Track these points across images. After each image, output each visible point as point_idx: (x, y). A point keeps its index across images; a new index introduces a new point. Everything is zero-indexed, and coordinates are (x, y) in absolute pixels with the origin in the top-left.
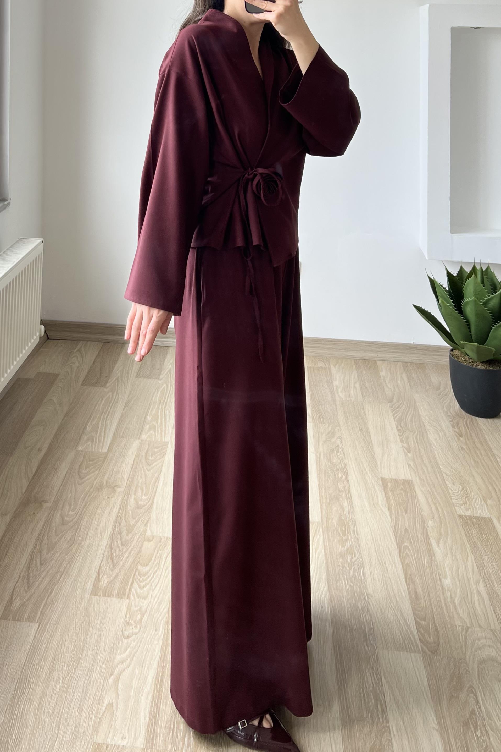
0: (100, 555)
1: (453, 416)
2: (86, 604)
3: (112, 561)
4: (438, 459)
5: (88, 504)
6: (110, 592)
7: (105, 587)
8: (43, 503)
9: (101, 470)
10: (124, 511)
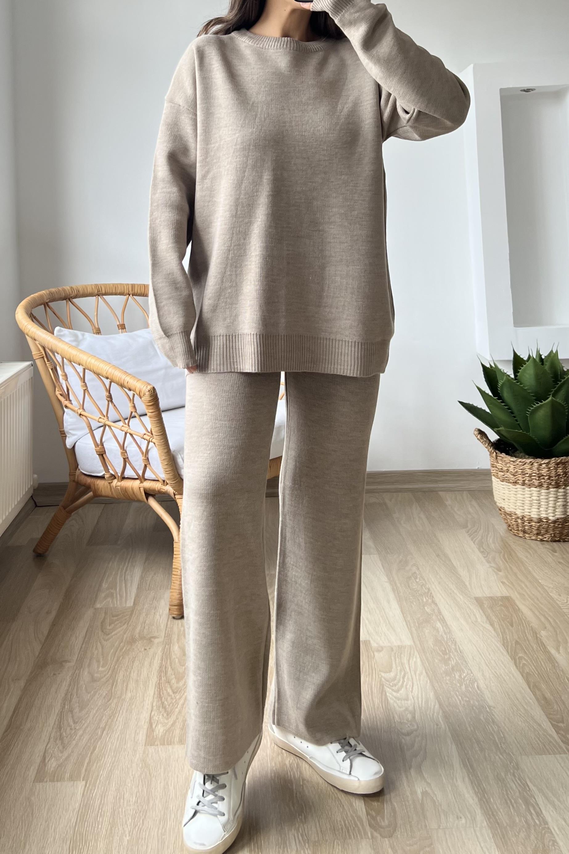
0: (148, 705)
2: (141, 755)
3: (165, 709)
4: (535, 574)
6: (169, 739)
7: (161, 736)
8: (64, 663)
9: (129, 624)
10: (169, 661)
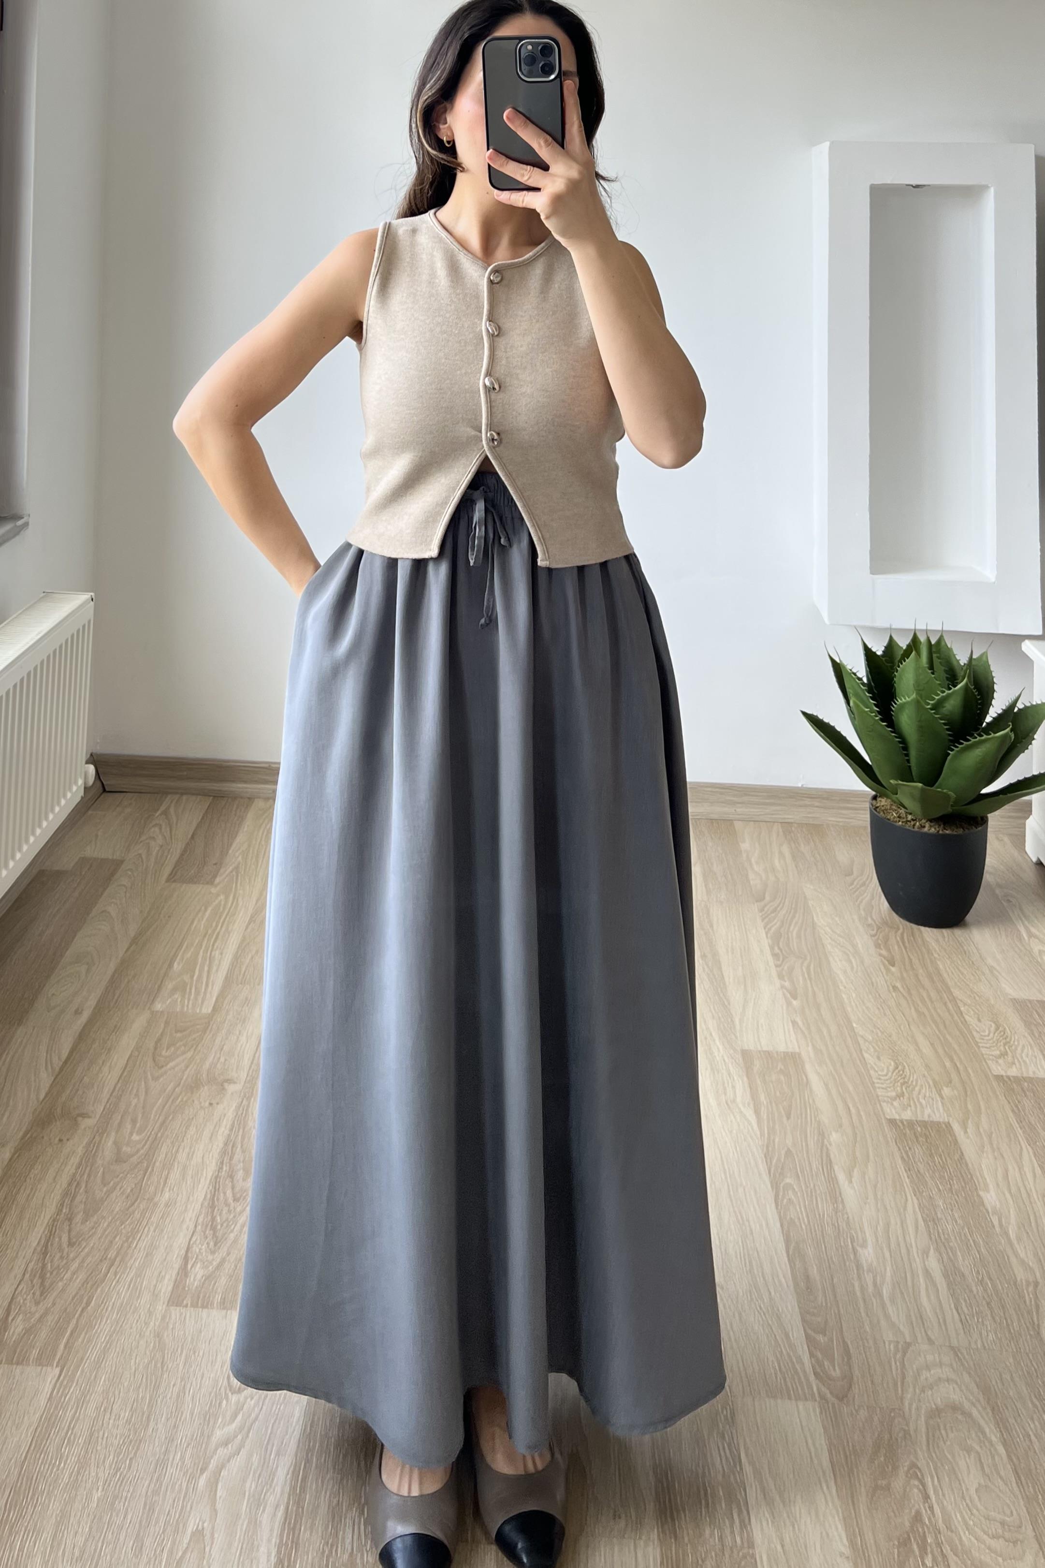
0: (190, 1219)
1: (877, 925)
2: (157, 1324)
3: (214, 1232)
4: (849, 1009)
5: (170, 1118)
6: (207, 1296)
7: (196, 1287)
8: (80, 1119)
9: (197, 1051)
10: (241, 1130)
